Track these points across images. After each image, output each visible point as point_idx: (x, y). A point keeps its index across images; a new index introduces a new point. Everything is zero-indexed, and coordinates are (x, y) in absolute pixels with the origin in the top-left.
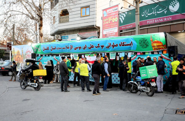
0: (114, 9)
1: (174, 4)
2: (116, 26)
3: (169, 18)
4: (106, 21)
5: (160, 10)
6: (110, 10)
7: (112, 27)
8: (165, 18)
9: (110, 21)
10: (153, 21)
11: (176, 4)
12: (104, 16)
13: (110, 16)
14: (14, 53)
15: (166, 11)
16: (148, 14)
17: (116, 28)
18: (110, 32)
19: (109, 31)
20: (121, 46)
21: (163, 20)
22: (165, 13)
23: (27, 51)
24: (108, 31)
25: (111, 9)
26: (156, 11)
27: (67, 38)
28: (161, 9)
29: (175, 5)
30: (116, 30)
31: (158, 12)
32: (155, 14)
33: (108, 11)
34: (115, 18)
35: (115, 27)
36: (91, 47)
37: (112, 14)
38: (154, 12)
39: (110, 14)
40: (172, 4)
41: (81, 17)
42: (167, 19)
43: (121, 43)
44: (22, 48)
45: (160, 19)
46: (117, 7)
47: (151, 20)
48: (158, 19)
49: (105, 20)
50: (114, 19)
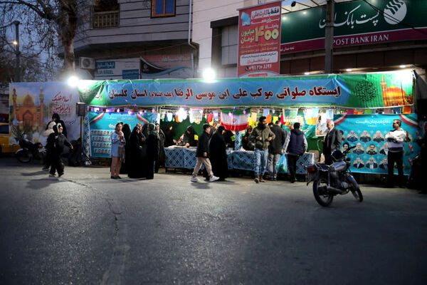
0: (270, 11)
1: (395, 8)
2: (274, 48)
3: (383, 37)
4: (249, 36)
5: (362, 17)
6: (258, 11)
7: (263, 51)
8: (373, 35)
9: (259, 37)
10: (345, 41)
11: (399, 6)
12: (243, 25)
13: (259, 26)
14: (14, 101)
15: (377, 21)
16: (335, 25)
17: (274, 52)
18: (259, 61)
19: (256, 59)
20: (312, 94)
21: (369, 39)
22: (375, 25)
23: (57, 98)
24: (252, 60)
25: (263, 11)
26: (354, 20)
27: (110, 67)
28: (365, 16)
29: (397, 10)
30: (274, 57)
31: (358, 22)
32: (351, 25)
33: (253, 13)
34: (271, 30)
35: (271, 51)
36: (241, 95)
37: (265, 21)
38: (350, 21)
39: (260, 20)
40: (390, 5)
41: (151, 18)
42: (378, 37)
43: (315, 88)
44: (42, 90)
45: (363, 36)
46: (278, 8)
47: (341, 38)
48: (359, 37)
49: (246, 33)
50: (268, 32)
